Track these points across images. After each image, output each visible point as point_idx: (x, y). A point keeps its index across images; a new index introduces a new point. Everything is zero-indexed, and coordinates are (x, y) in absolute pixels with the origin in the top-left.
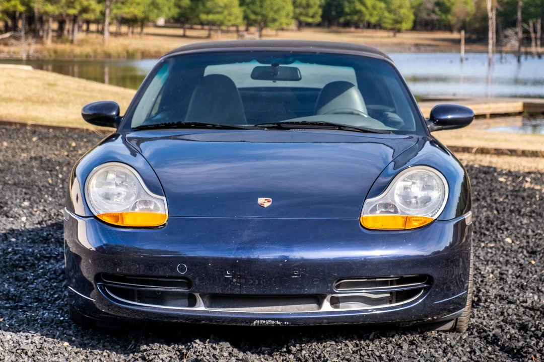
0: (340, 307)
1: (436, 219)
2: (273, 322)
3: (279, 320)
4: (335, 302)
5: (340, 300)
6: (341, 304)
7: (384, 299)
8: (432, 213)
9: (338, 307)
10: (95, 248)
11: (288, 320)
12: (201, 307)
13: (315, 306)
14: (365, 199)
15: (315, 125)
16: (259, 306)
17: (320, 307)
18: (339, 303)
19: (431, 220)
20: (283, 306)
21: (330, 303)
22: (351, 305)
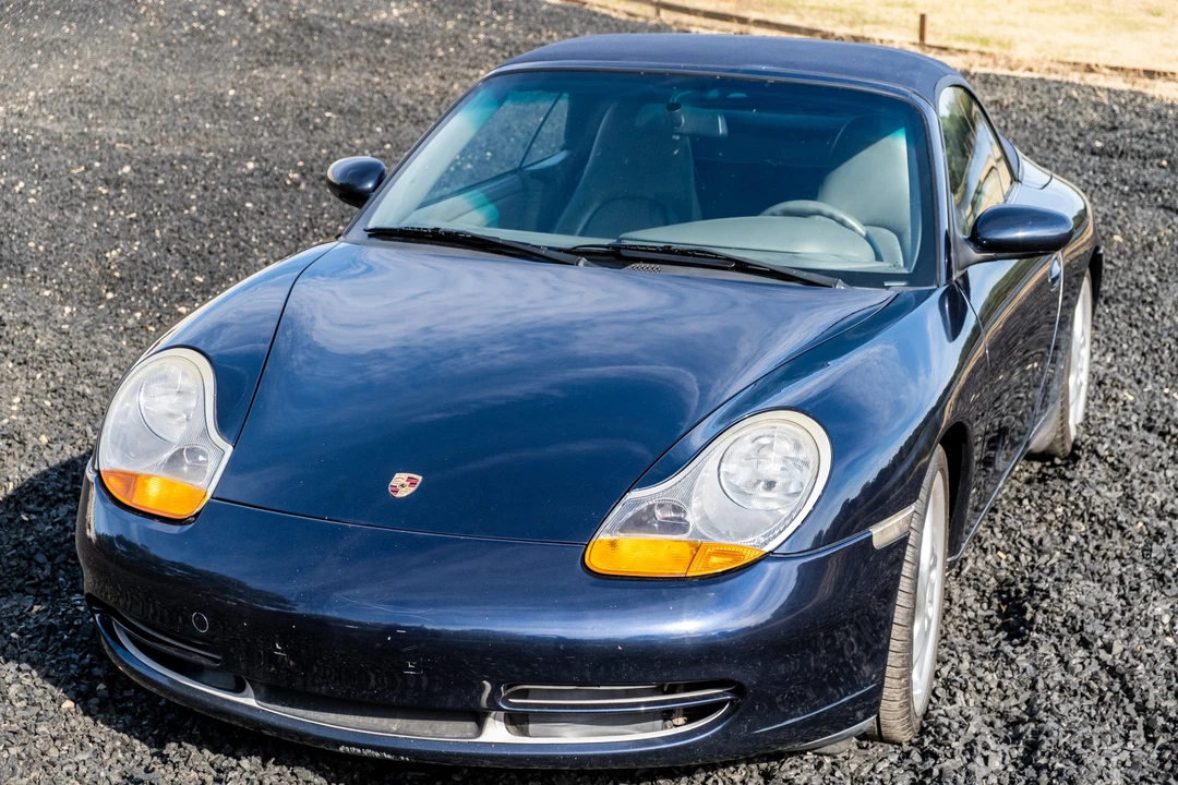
0: (531, 732)
1: (771, 552)
2: (377, 754)
3: (388, 750)
4: (517, 720)
5: (530, 718)
6: (532, 727)
8: (764, 536)
9: (525, 733)
11: (406, 752)
12: (249, 700)
13: (470, 726)
14: (628, 491)
15: (689, 255)
16: (355, 714)
17: (480, 731)
18: (528, 722)
19: (757, 555)
20: (404, 721)
21: (505, 722)
22: (556, 729)
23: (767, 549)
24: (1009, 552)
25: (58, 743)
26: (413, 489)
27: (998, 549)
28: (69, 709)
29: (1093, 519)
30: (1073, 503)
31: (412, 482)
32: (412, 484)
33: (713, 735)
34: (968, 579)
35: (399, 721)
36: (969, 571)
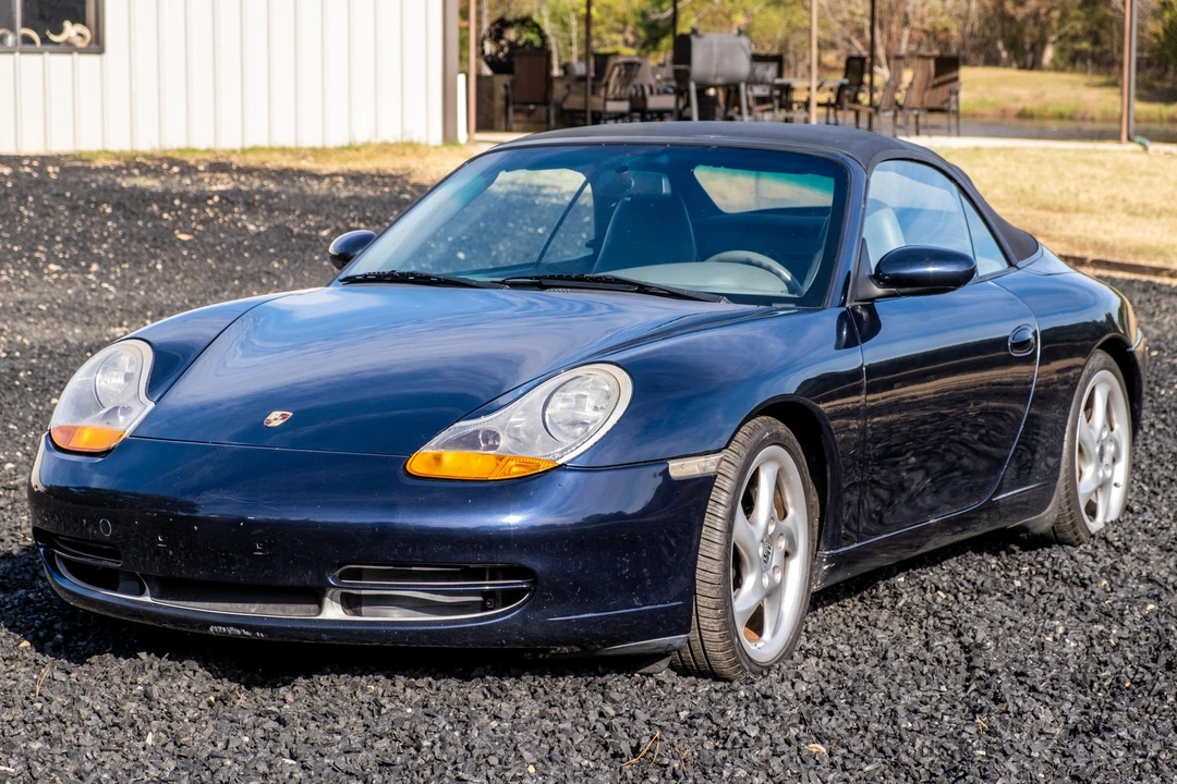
0: (364, 613)
1: (563, 464)
2: (239, 632)
3: (247, 628)
4: (350, 602)
5: (362, 601)
6: (364, 609)
7: (466, 606)
8: (559, 452)
9: (360, 615)
10: (45, 487)
11: (261, 629)
12: (148, 598)
13: (313, 607)
14: (456, 422)
16: (224, 602)
17: (320, 611)
18: (361, 605)
19: (552, 466)
20: (262, 605)
21: (342, 605)
22: (385, 611)
23: (560, 462)
24: (949, 592)
25: (7, 662)
26: (282, 421)
27: (937, 588)
28: (26, 647)
29: (1057, 576)
30: (1039, 562)
31: (283, 416)
32: (284, 418)
33: (513, 617)
34: (901, 612)
35: (257, 605)
36: (904, 605)
